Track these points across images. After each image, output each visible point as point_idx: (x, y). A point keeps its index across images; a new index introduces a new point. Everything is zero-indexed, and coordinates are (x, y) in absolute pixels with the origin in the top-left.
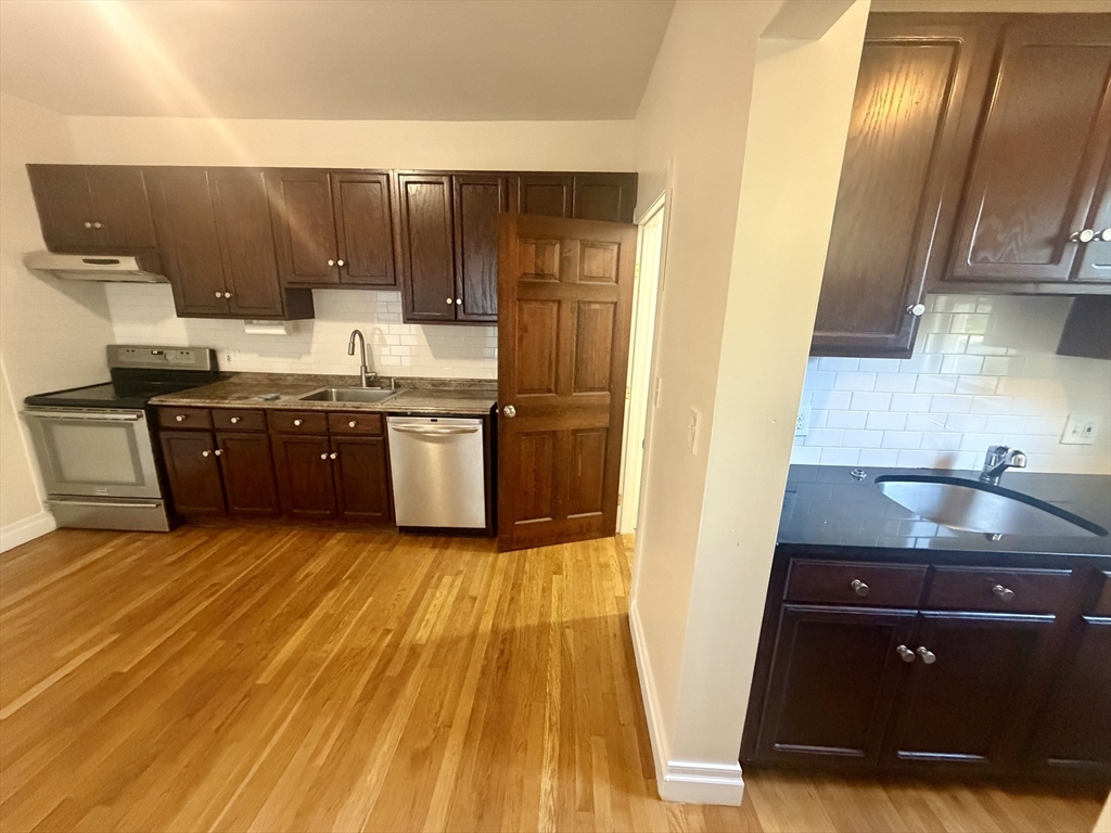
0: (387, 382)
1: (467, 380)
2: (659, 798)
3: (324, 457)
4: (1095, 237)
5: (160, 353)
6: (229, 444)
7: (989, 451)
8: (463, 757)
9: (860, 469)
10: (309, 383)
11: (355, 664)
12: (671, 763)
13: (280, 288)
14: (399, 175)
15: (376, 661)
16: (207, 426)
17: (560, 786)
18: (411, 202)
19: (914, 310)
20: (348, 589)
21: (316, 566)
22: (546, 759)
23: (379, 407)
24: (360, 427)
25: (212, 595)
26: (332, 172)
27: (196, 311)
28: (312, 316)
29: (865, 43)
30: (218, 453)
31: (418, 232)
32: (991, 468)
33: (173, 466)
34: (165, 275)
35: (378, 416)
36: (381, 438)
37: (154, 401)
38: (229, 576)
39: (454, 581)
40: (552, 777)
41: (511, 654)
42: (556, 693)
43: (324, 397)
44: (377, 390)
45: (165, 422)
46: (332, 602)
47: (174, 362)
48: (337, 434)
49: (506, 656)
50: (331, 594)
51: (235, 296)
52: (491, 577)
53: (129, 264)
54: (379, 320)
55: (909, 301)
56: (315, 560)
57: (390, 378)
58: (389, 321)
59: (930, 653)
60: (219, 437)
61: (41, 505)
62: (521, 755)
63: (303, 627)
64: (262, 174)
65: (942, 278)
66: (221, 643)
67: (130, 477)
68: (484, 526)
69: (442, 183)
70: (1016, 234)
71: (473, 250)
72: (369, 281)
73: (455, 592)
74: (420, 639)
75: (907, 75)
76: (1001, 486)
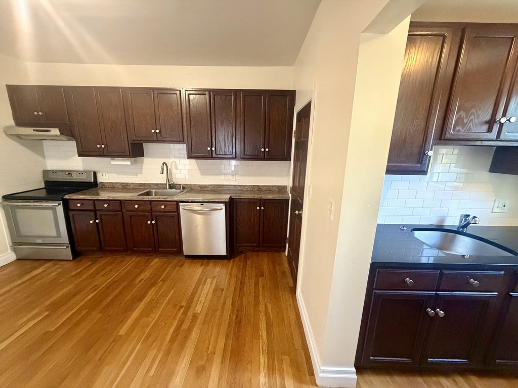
0: (179, 186)
1: (216, 185)
2: (317, 385)
3: (149, 222)
4: (507, 120)
5: (69, 174)
6: (103, 217)
7: (461, 216)
8: (221, 369)
9: (404, 226)
10: (141, 187)
11: (166, 324)
12: (322, 368)
13: (128, 143)
14: (185, 90)
15: (177, 322)
16: (92, 209)
17: (269, 381)
18: (191, 103)
19: (428, 153)
20: (161, 287)
21: (146, 275)
22: (262, 368)
23: (176, 198)
24: (166, 208)
25: (95, 290)
26: (154, 89)
27: (87, 153)
28: (143, 156)
29: (409, 35)
30: (97, 221)
31: (194, 117)
32: (462, 224)
33: (76, 229)
34: (72, 136)
35: (175, 203)
36: (176, 213)
37: (67, 197)
38: (102, 281)
39: (212, 281)
40: (265, 377)
41: (241, 316)
42: (265, 335)
43: (148, 194)
44: (174, 190)
45: (72, 207)
46: (153, 293)
47: (76, 178)
48: (155, 211)
49: (239, 318)
50: (153, 289)
51: (107, 146)
52: (230, 279)
53: (55, 132)
54: (175, 157)
55: (426, 149)
56: (144, 272)
57: (180, 184)
58: (180, 158)
59: (442, 312)
60: (98, 214)
61: (9, 248)
62: (249, 367)
63: (140, 306)
64: (120, 90)
65: (440, 139)
66: (100, 315)
67: (54, 234)
68: (225, 254)
69: (206, 94)
70: (472, 119)
71: (220, 124)
72: (171, 139)
73: (213, 286)
74: (197, 310)
75: (423, 49)
76: (467, 232)
